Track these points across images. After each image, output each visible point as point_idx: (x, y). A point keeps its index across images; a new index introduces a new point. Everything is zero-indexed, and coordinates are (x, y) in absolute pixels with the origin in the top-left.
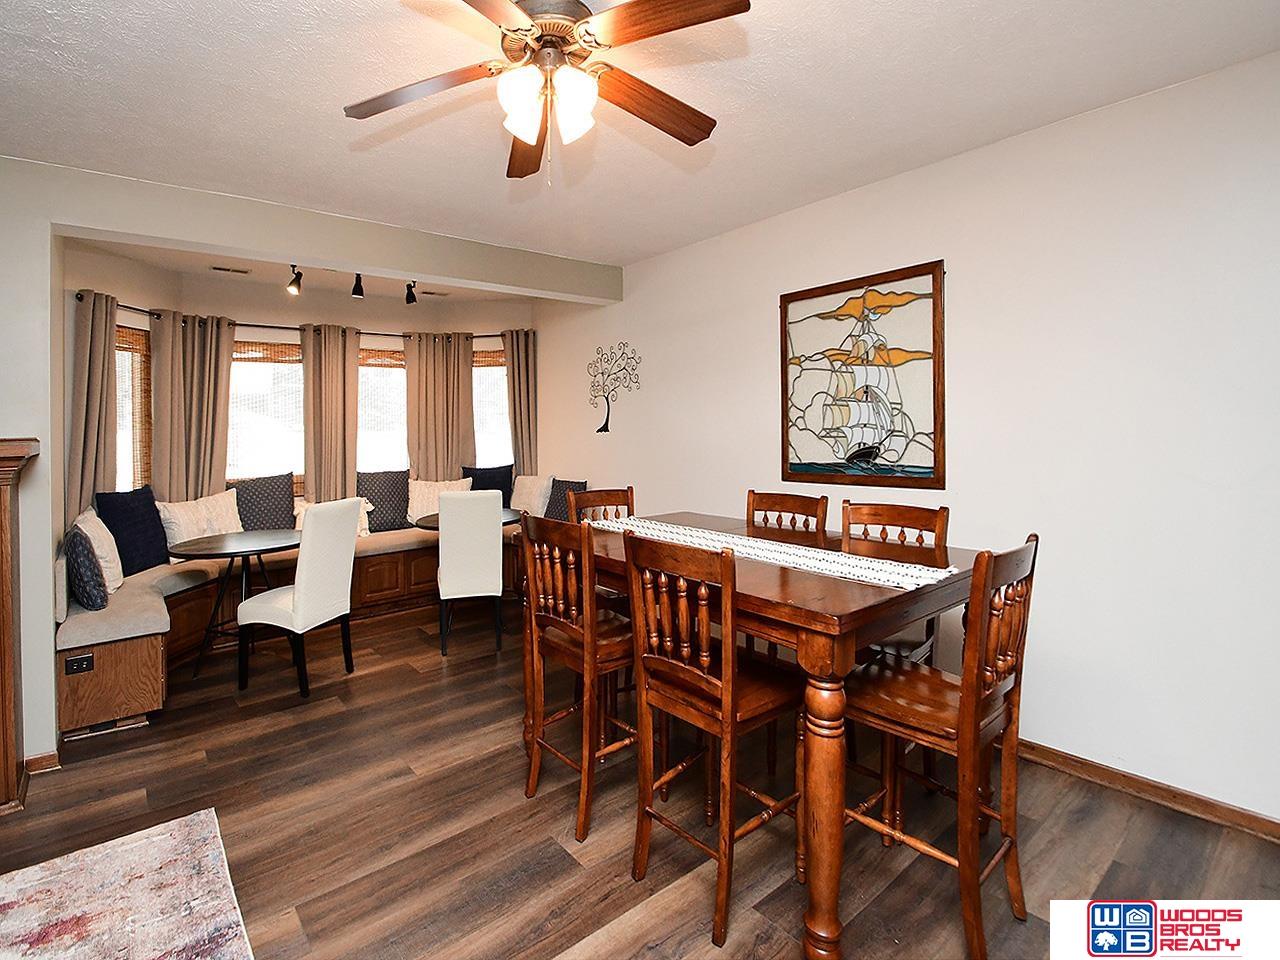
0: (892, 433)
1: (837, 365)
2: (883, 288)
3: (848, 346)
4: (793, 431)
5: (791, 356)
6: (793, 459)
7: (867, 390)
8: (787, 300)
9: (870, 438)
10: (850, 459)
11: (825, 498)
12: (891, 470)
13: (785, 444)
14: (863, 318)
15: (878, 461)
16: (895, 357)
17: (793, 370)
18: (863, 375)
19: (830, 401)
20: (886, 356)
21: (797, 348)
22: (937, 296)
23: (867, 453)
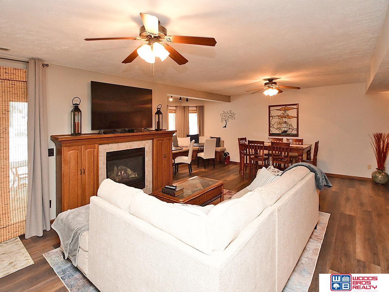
0: (289, 129)
1: (280, 118)
2: (289, 107)
3: (282, 115)
4: (271, 128)
5: (271, 116)
6: (271, 132)
7: (285, 122)
8: (270, 107)
9: (286, 129)
10: (282, 133)
11: (283, 138)
12: (289, 134)
13: (269, 130)
14: (285, 111)
15: (287, 133)
16: (290, 117)
17: (271, 118)
18: (284, 120)
19: (278, 123)
20: (289, 117)
21: (272, 114)
22: (298, 109)
23: (285, 132)
